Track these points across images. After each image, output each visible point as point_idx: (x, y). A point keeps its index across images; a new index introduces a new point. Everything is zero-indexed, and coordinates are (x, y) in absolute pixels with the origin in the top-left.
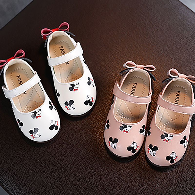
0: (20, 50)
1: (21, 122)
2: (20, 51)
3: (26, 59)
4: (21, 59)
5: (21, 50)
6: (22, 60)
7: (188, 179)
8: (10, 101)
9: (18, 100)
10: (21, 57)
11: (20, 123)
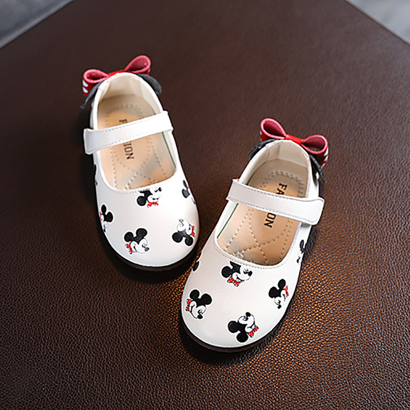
0: (141, 57)
1: (109, 213)
2: (140, 59)
3: (149, 77)
4: (139, 76)
5: (144, 57)
6: (141, 80)
7: (403, 403)
8: (95, 163)
9: (112, 169)
10: (140, 71)
11: (106, 213)
